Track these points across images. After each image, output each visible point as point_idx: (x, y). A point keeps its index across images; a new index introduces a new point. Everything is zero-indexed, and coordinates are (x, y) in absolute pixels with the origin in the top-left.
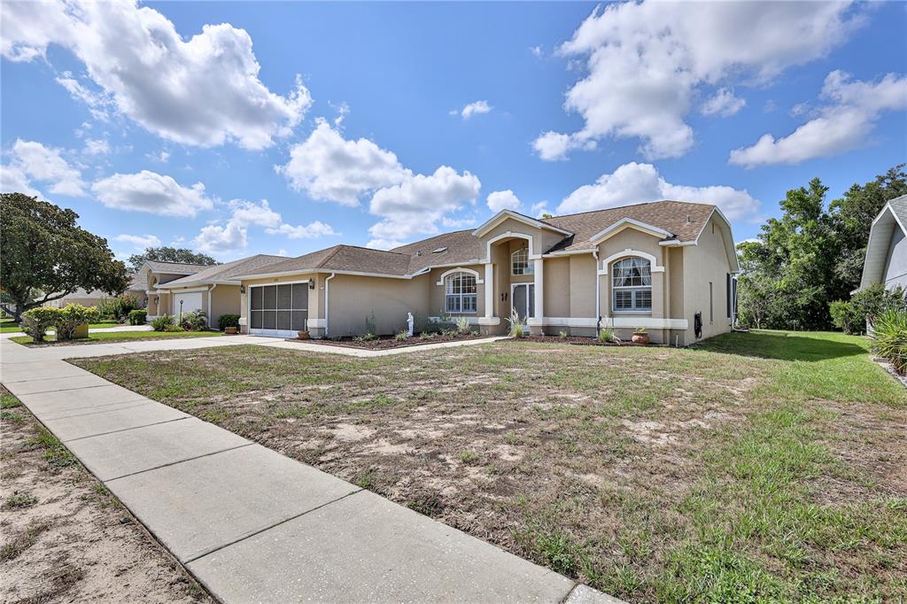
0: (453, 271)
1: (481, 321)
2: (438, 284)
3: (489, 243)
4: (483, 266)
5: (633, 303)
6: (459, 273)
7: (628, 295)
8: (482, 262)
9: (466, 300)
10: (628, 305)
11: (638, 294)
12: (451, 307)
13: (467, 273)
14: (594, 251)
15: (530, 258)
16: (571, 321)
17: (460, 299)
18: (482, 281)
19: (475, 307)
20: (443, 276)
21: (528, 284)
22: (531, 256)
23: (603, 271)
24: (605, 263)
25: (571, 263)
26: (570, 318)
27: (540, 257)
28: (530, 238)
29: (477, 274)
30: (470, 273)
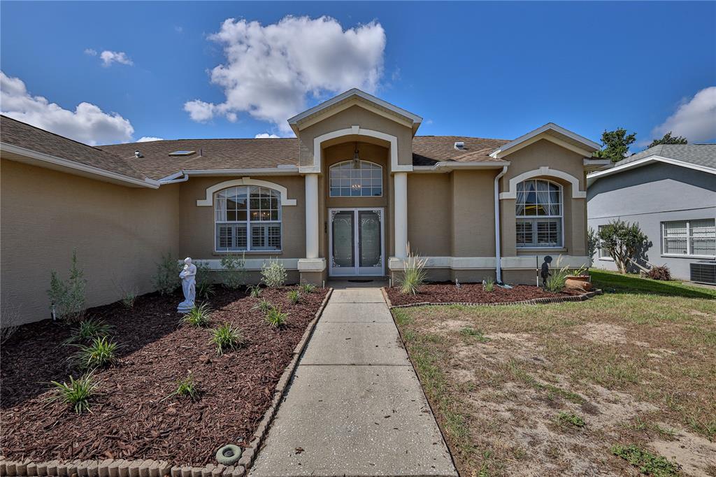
1: (302, 264)
2: (200, 203)
3: (318, 142)
4: (301, 178)
5: (535, 237)
6: (245, 187)
7: (529, 226)
8: (303, 170)
9: (255, 231)
10: (529, 239)
11: (540, 226)
12: (225, 241)
13: (263, 188)
14: (506, 164)
15: (393, 170)
16: (458, 262)
17: (245, 229)
18: (293, 202)
19: (276, 242)
20: (210, 191)
21: (356, 211)
22: (395, 166)
23: (511, 194)
24: (513, 183)
25: (457, 183)
26: (455, 259)
27: (410, 168)
28: (393, 140)
29: (283, 191)
30: (267, 189)
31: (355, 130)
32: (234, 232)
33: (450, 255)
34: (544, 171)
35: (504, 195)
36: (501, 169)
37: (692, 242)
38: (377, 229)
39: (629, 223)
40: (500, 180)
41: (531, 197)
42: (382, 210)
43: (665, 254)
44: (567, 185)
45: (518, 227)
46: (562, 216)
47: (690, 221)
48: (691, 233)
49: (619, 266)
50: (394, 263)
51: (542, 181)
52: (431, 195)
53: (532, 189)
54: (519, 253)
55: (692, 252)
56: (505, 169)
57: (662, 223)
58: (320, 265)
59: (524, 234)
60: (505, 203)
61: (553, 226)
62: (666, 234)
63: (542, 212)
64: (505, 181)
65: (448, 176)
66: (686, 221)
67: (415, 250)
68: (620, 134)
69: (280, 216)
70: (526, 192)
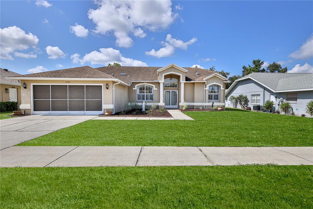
0: (143, 84)
1: (159, 104)
2: (133, 89)
3: (163, 75)
4: (159, 83)
6: (144, 85)
7: (212, 96)
9: (147, 96)
10: (212, 99)
11: (214, 96)
12: (139, 98)
13: (149, 85)
14: (206, 82)
15: (181, 82)
16: (195, 104)
17: (144, 95)
18: (157, 89)
19: (152, 99)
20: (136, 86)
21: (171, 91)
22: (181, 81)
23: (207, 88)
24: (208, 86)
25: (195, 85)
26: (194, 103)
27: (185, 82)
28: (181, 75)
29: (154, 86)
30: (150, 86)
31: (172, 73)
32: (141, 96)
33: (194, 102)
34: (215, 83)
35: (206, 89)
36: (205, 83)
37: (257, 100)
38: (176, 96)
39: (244, 95)
40: (205, 85)
41: (212, 89)
42: (177, 91)
43: (252, 104)
44: (220, 86)
45: (209, 96)
46: (219, 93)
47: (256, 95)
48: (257, 98)
49: (242, 107)
50: (180, 104)
51: (215, 85)
52: (189, 88)
53: (213, 87)
54: (209, 102)
55: (257, 103)
56: (206, 83)
57: (251, 95)
58: (163, 104)
59: (210, 98)
60: (206, 90)
61: (217, 96)
62: (252, 98)
63: (215, 92)
64: (206, 86)
65: (194, 83)
66: (255, 95)
67: (185, 101)
68: (259, 61)
69: (152, 92)
70: (211, 88)
